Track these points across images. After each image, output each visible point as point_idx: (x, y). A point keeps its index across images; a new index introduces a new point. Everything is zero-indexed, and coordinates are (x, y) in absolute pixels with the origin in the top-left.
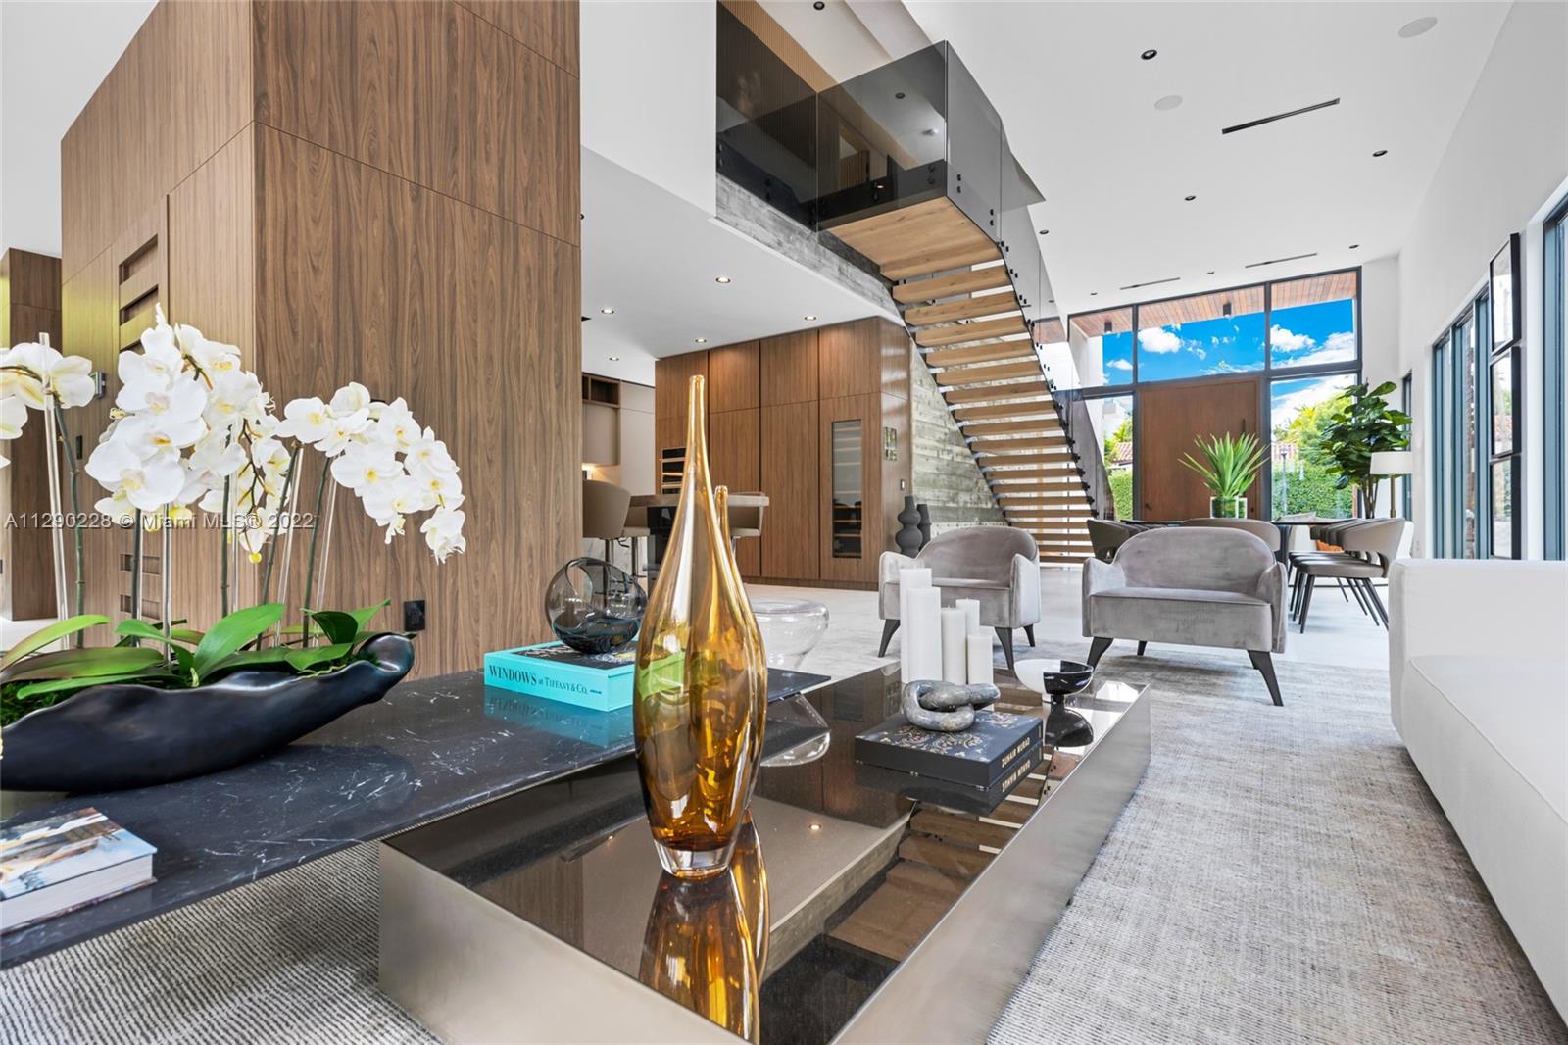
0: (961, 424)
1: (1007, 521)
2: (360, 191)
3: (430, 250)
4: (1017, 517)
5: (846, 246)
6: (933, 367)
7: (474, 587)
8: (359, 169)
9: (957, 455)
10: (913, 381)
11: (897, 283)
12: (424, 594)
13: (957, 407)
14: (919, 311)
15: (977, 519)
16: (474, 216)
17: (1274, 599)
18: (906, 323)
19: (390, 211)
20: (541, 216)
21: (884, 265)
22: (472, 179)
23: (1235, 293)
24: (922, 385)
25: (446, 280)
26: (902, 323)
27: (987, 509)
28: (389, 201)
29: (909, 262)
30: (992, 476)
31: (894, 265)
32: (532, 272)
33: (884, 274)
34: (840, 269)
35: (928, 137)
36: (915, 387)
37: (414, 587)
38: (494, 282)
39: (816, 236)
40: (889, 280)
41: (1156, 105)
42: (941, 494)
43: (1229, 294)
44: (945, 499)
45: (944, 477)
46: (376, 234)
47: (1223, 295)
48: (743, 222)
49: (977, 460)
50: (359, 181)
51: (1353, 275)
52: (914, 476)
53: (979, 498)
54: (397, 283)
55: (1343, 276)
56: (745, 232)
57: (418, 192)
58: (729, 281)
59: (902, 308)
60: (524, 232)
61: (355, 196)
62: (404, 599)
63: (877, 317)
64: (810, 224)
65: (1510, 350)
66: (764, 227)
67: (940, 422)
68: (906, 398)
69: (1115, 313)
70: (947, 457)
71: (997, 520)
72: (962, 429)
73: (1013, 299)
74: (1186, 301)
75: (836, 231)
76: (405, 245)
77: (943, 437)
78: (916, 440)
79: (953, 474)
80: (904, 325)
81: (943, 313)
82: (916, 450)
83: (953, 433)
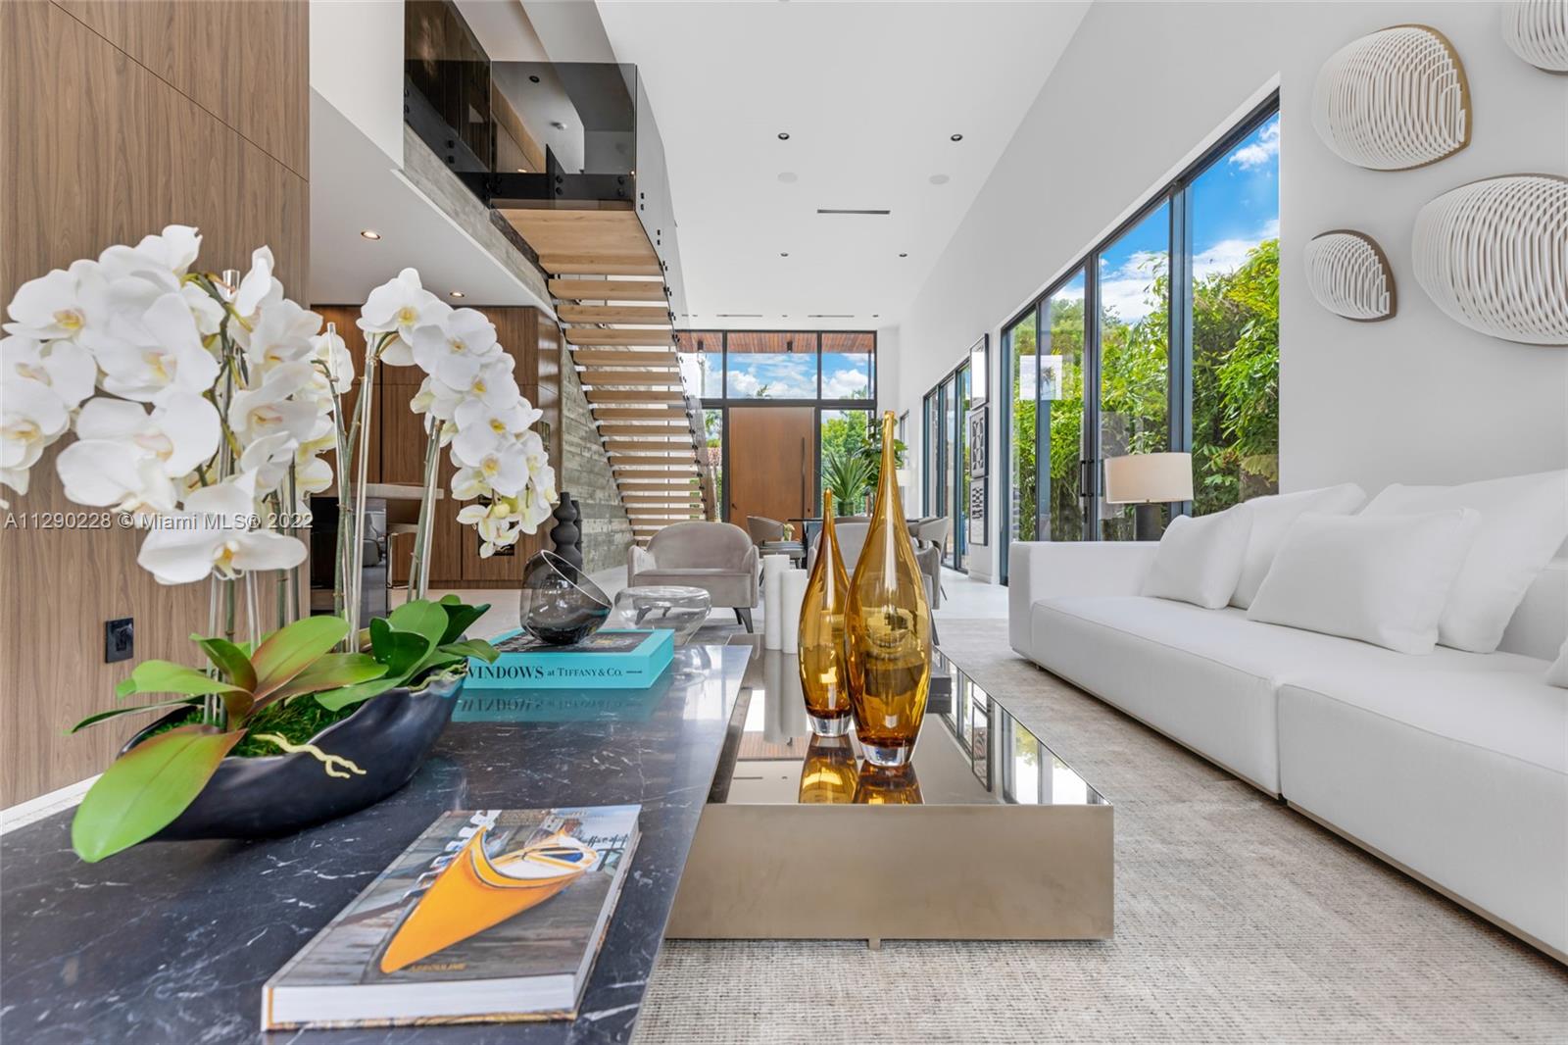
0: (598, 423)
1: (627, 518)
2: (47, 40)
3: (140, 145)
4: (635, 514)
5: (512, 228)
6: (578, 365)
7: (191, 597)
8: (47, 10)
9: (595, 453)
10: (563, 377)
11: (552, 277)
12: (130, 610)
13: (595, 406)
14: (573, 308)
15: (608, 516)
16: (193, 114)
17: (934, 573)
18: (560, 319)
19: (88, 80)
20: (268, 134)
21: (543, 256)
22: (191, 66)
23: (797, 335)
24: (569, 382)
25: (159, 192)
26: (554, 316)
27: (615, 506)
28: (87, 64)
29: (571, 259)
30: (620, 474)
31: (553, 258)
32: (259, 202)
33: (542, 265)
34: (507, 253)
35: (555, 129)
36: (565, 382)
37: (117, 603)
38: (216, 204)
39: (487, 212)
40: (545, 272)
41: (779, 176)
42: (583, 491)
43: (792, 334)
44: (586, 496)
45: (585, 474)
46: (69, 106)
47: (788, 335)
48: (424, 181)
49: (609, 458)
50: (47, 25)
51: (872, 336)
52: (564, 472)
53: (609, 496)
54: (98, 182)
55: (866, 335)
56: (425, 193)
57: (125, 63)
58: (379, 237)
59: (556, 302)
60: (250, 148)
61: (40, 45)
62: (105, 618)
63: (533, 307)
64: (484, 198)
65: (983, 408)
66: (442, 191)
67: (583, 421)
68: (557, 393)
69: (708, 335)
70: (587, 454)
71: (622, 517)
72: (598, 427)
73: (667, 314)
74: (763, 334)
75: (503, 212)
76: (108, 130)
77: (584, 434)
78: (566, 437)
79: (591, 472)
80: (556, 319)
81: (598, 315)
82: (566, 447)
83: (592, 431)
